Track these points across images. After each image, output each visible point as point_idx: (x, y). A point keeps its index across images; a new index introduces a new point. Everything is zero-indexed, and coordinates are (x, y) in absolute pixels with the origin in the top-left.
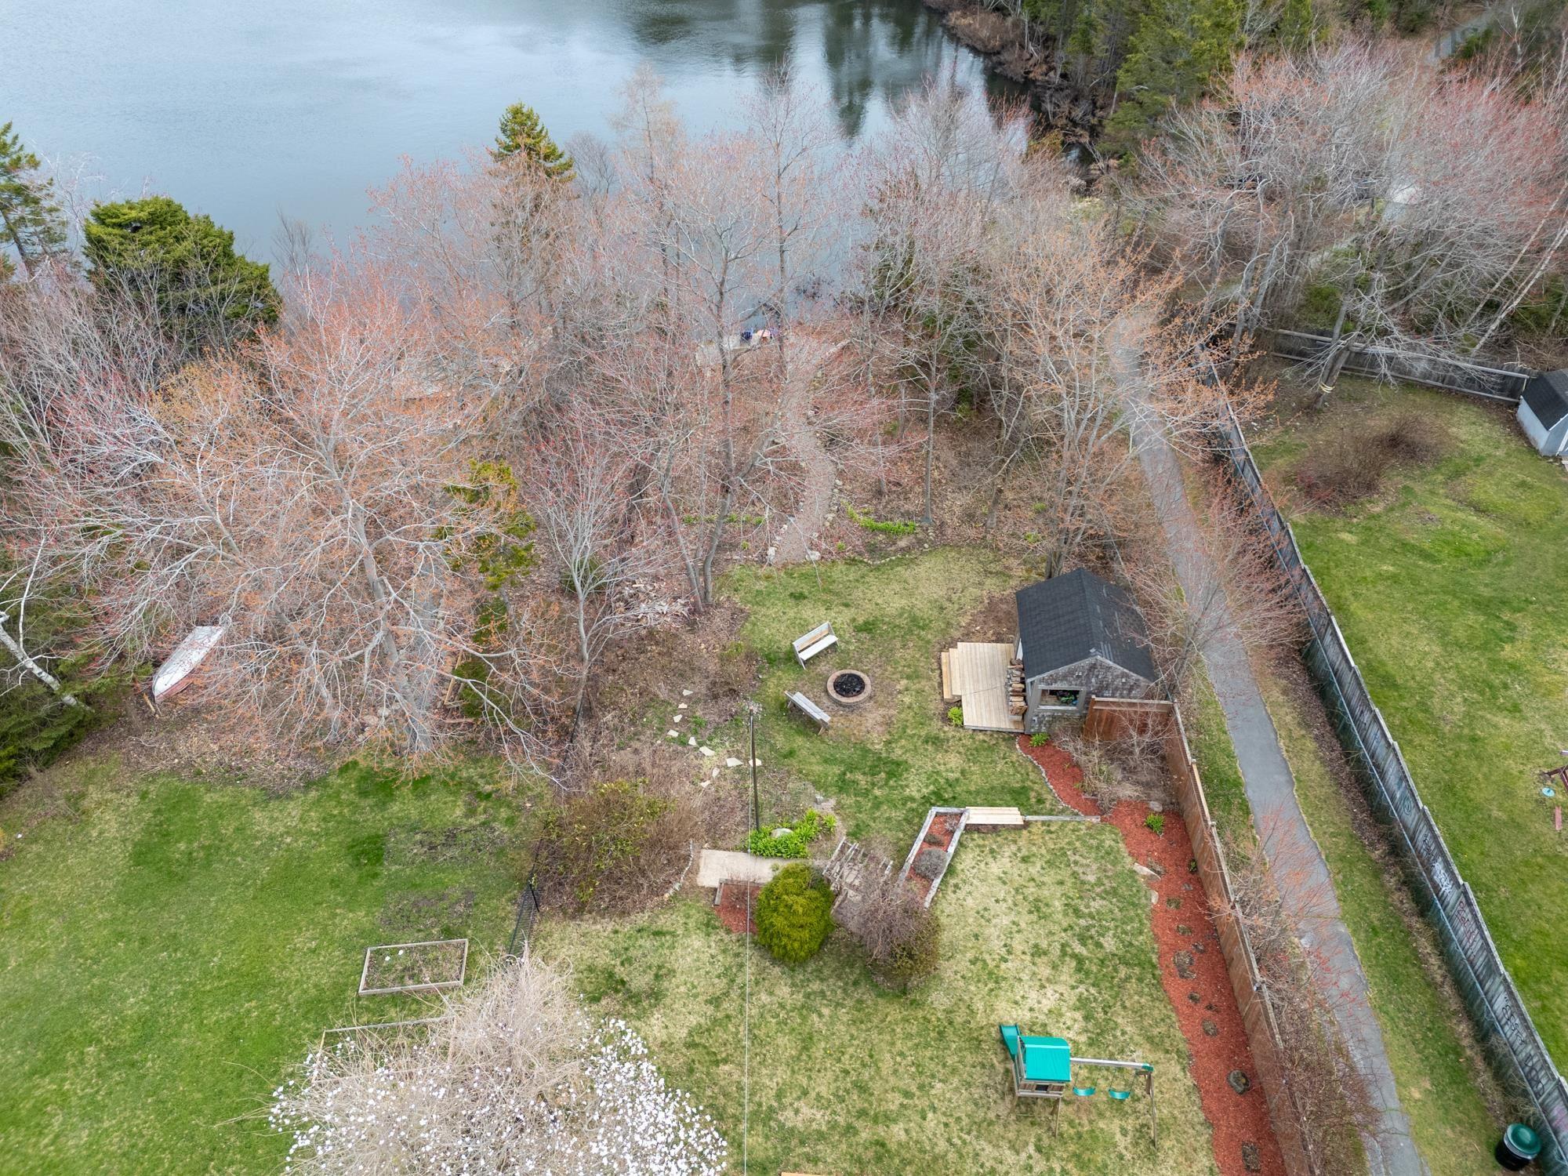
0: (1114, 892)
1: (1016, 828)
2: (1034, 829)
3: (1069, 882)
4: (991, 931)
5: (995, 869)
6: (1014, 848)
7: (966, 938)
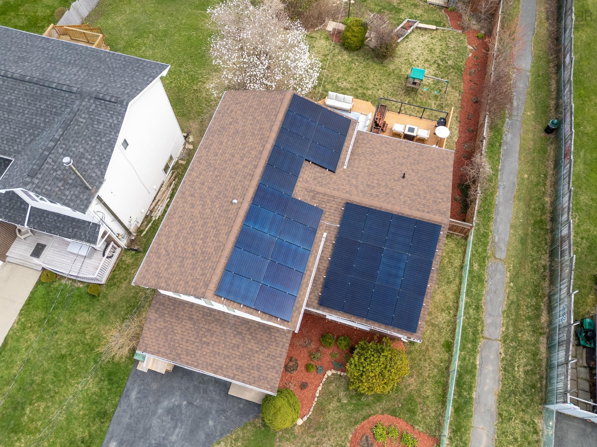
0: (458, 50)
1: (433, 30)
2: (439, 31)
3: (444, 45)
4: (414, 54)
5: (422, 39)
6: (430, 35)
7: (406, 54)
